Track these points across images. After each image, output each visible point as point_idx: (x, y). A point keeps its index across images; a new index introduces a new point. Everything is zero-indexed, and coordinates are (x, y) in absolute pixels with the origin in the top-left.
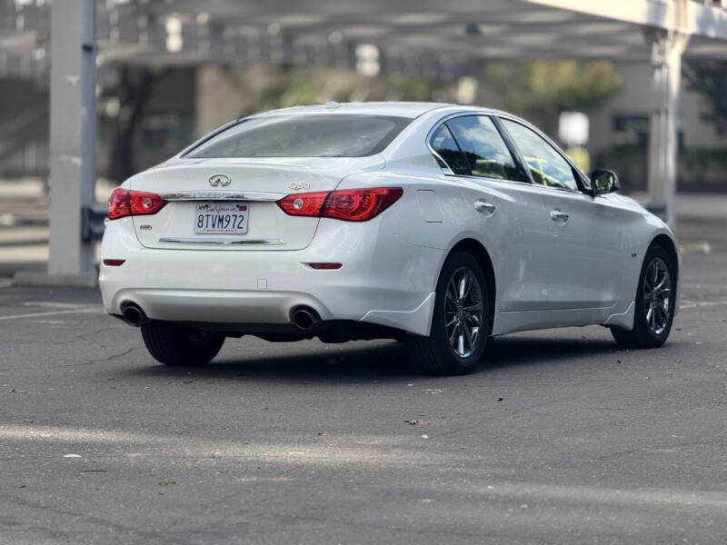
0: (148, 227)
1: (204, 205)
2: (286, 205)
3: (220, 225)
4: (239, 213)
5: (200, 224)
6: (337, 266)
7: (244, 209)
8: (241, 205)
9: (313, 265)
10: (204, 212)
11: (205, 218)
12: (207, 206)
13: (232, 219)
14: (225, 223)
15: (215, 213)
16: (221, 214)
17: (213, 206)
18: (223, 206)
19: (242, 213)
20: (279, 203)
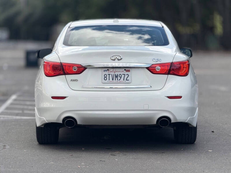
0: (76, 80)
1: (106, 69)
2: (151, 69)
3: (116, 79)
4: (126, 73)
5: (105, 79)
6: (180, 97)
7: (129, 71)
8: (126, 69)
9: (170, 98)
10: (107, 73)
11: (108, 76)
12: (108, 70)
13: (123, 76)
14: (119, 78)
15: (113, 73)
16: (116, 73)
17: (112, 70)
18: (117, 70)
19: (128, 73)
20: (148, 68)
